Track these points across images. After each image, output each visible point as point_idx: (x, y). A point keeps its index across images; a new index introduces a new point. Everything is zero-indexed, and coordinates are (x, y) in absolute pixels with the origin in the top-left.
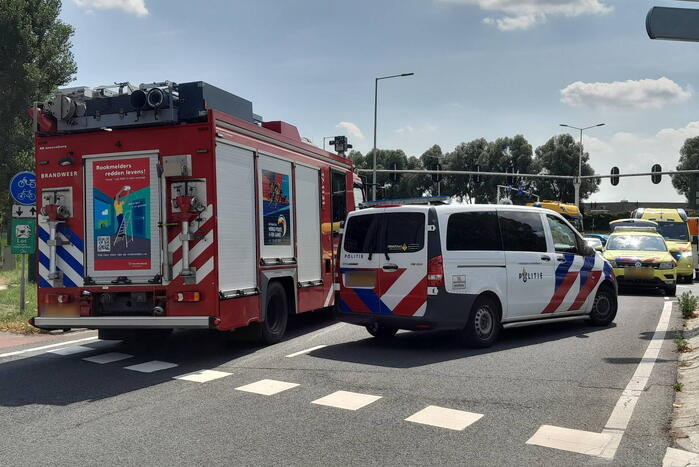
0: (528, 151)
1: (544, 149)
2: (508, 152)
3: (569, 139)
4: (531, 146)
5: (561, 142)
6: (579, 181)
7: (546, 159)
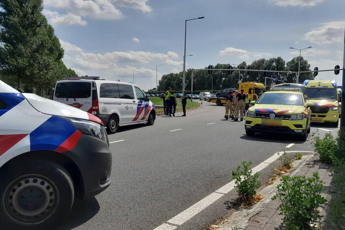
0: (283, 64)
1: (289, 63)
2: (274, 64)
3: (302, 58)
4: (284, 62)
5: (298, 60)
6: (299, 74)
7: (291, 67)
